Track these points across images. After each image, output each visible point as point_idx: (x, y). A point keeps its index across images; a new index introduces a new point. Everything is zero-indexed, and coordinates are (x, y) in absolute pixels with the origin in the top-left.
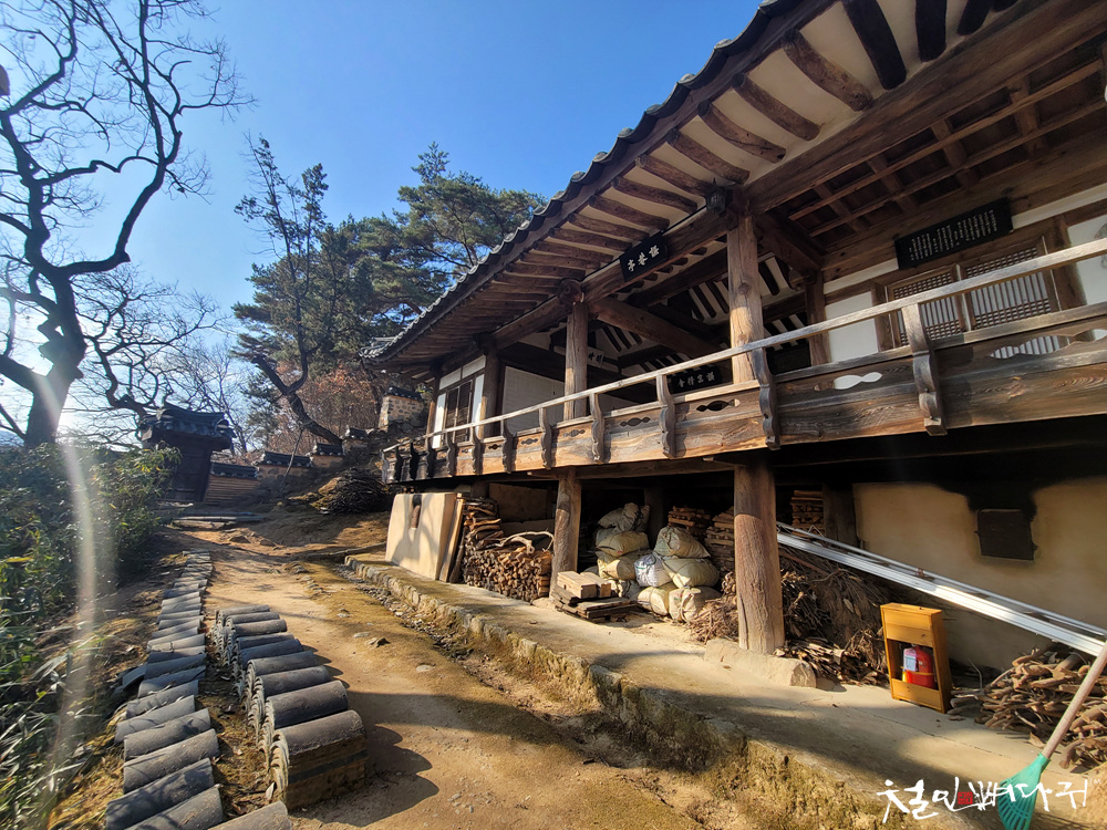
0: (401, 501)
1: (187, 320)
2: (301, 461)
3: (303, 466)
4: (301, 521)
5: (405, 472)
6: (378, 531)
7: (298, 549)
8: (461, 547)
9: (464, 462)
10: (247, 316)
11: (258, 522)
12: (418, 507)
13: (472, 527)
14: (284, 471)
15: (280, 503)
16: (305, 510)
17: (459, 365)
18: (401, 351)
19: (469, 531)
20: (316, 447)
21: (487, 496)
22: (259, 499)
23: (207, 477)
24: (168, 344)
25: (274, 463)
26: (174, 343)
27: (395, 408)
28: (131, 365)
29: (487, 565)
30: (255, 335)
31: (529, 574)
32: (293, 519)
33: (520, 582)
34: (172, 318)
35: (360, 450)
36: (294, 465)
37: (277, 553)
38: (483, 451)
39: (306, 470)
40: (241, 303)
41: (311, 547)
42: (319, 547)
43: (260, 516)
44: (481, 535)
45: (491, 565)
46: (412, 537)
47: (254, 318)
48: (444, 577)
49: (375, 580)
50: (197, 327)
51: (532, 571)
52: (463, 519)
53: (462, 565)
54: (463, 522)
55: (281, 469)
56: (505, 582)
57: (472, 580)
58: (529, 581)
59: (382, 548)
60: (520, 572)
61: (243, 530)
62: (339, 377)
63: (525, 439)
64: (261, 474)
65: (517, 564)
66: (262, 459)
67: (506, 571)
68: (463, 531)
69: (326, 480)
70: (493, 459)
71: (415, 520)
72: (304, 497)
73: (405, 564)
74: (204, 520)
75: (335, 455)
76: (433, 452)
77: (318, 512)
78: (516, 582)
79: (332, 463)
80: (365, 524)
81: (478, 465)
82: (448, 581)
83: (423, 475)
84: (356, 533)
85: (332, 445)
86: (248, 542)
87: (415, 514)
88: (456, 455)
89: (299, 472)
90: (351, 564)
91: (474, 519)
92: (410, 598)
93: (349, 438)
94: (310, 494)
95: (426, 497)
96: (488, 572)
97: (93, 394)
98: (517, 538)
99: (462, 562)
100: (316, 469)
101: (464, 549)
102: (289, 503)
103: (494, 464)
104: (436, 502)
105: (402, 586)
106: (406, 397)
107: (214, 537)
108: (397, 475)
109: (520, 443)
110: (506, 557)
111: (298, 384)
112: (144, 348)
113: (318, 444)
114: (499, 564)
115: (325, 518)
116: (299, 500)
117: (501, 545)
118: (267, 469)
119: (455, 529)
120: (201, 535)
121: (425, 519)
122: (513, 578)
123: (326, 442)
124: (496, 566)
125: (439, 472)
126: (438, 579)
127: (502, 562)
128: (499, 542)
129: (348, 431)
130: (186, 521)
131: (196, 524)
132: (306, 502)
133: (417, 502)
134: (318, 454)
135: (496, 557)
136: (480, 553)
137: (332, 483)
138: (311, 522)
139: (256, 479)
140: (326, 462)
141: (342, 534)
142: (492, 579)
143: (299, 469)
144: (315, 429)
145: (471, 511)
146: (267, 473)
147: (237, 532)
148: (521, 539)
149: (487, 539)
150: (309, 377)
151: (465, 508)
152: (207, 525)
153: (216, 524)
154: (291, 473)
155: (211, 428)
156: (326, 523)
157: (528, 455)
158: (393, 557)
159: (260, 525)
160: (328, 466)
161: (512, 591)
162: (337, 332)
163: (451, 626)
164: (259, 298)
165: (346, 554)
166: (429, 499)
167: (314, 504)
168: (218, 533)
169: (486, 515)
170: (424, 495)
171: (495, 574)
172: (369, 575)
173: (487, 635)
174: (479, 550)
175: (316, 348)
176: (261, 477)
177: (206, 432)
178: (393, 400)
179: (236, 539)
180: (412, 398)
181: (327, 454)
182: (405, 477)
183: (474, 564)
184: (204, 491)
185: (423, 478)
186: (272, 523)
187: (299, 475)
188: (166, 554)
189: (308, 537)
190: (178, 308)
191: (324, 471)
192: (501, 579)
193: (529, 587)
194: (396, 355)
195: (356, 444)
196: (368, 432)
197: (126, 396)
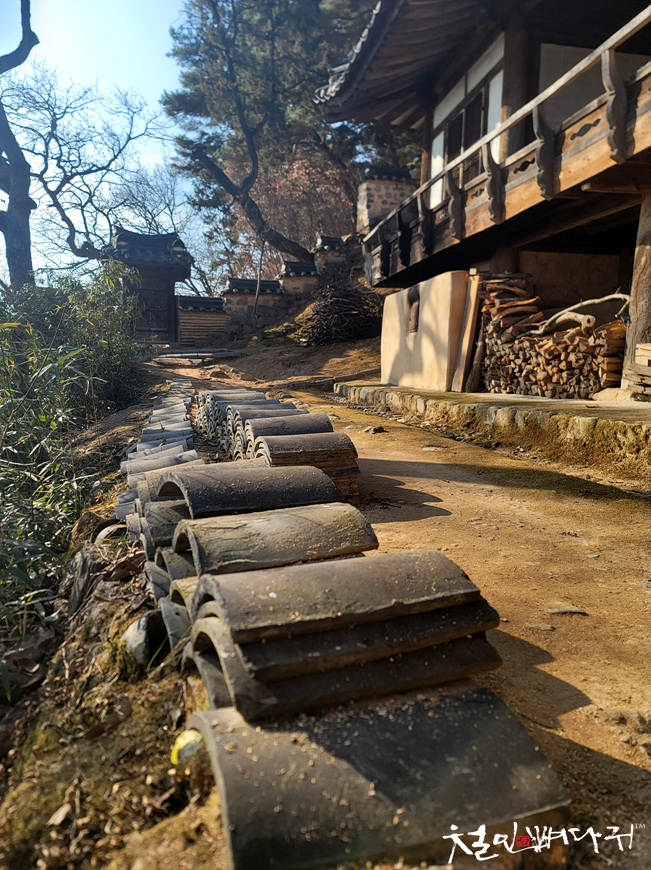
0: (393, 305)
1: (117, 130)
2: (269, 287)
3: (274, 292)
4: (281, 354)
5: (395, 260)
6: (370, 359)
7: (281, 382)
8: (480, 344)
9: (475, 212)
10: (179, 111)
11: (236, 357)
12: (415, 304)
13: (493, 311)
14: (251, 299)
15: (255, 338)
16: (283, 343)
17: (462, 73)
18: (370, 68)
19: (489, 319)
20: (284, 267)
21: (516, 269)
22: (233, 336)
23: (176, 314)
24: (106, 168)
25: (241, 292)
26: (112, 167)
27: (376, 199)
28: (82, 207)
29: (519, 362)
30: (192, 136)
31: (585, 358)
32: (269, 354)
33: (571, 376)
34: (102, 131)
35: (336, 266)
36: (262, 292)
37: (259, 386)
38: (504, 181)
39: (277, 298)
40: (169, 92)
41: (294, 379)
42: (304, 378)
43: (236, 352)
44: (508, 321)
45: (526, 360)
46: (411, 344)
47: (187, 113)
48: (457, 387)
49: (370, 400)
50: (129, 138)
51: (591, 353)
52: (480, 303)
53: (482, 368)
54: (481, 308)
55: (250, 299)
56: (548, 379)
57: (499, 386)
58: (586, 368)
59: (377, 373)
60: (572, 357)
61: (221, 366)
62: (297, 171)
63: (576, 129)
64: (230, 306)
65: (566, 349)
66: (227, 288)
67: (548, 363)
68: (481, 320)
69: (301, 309)
70: (522, 187)
71: (413, 323)
72: (280, 329)
73: (406, 382)
74: (182, 357)
75: (308, 274)
76: (430, 214)
77: (298, 345)
78: (564, 374)
79: (306, 286)
80: (353, 353)
81: (498, 206)
82: (463, 390)
83: (418, 254)
84: (343, 363)
85: (302, 263)
86: (228, 377)
87: (413, 314)
88: (463, 205)
89: (270, 301)
90: (341, 391)
91: (497, 301)
92: (413, 408)
93: (321, 250)
94: (285, 325)
95: (425, 287)
96: (521, 371)
97: (60, 250)
98: (566, 314)
99: (482, 365)
100: (289, 295)
101: (485, 346)
102: (264, 337)
103: (523, 195)
104: (440, 289)
105: (402, 397)
106: (390, 179)
107: (195, 373)
108: (385, 269)
109: (568, 140)
110: (549, 343)
111: (249, 182)
112: (87, 178)
113: (286, 263)
114: (538, 354)
115: (306, 350)
116: (274, 333)
117: (541, 330)
118: (235, 299)
119: (468, 319)
120: (182, 372)
121: (426, 316)
122: (561, 371)
123: (294, 259)
124: (534, 360)
125: (441, 241)
126: (449, 389)
127: (542, 351)
128: (537, 328)
129: (319, 241)
130: (166, 359)
131: (175, 361)
132: (283, 334)
133: (414, 298)
134: (287, 276)
135: (532, 347)
136: (506, 346)
137: (309, 310)
138: (292, 355)
139: (225, 313)
140: (298, 285)
141: (327, 365)
142: (527, 378)
143: (269, 297)
144: (278, 242)
145: (492, 291)
146: (234, 304)
147: (217, 368)
148: (572, 316)
149: (519, 325)
150: (261, 170)
151: (482, 288)
152: (186, 362)
153: (194, 361)
154: (260, 303)
155: (167, 253)
156: (308, 354)
157: (583, 154)
158: (391, 378)
159: (237, 361)
160: (301, 290)
161: (559, 388)
162: (284, 90)
163: (468, 425)
164: (189, 79)
165: (334, 382)
166: (428, 288)
167: (292, 336)
168: (197, 370)
169: (514, 295)
170: (422, 284)
171: (532, 372)
172: (362, 396)
173: (520, 423)
174: (507, 342)
175: (261, 125)
176: (230, 309)
177: (164, 258)
178: (373, 186)
179: (215, 374)
180: (398, 180)
181: (298, 275)
182: (395, 268)
183: (500, 364)
184: (176, 329)
185: (419, 260)
186: (249, 358)
187: (271, 304)
188: (153, 384)
189: (290, 370)
190: (106, 117)
191: (298, 297)
192: (541, 375)
193: (587, 378)
194: (364, 79)
195: (332, 257)
196: (345, 238)
197: (85, 242)
